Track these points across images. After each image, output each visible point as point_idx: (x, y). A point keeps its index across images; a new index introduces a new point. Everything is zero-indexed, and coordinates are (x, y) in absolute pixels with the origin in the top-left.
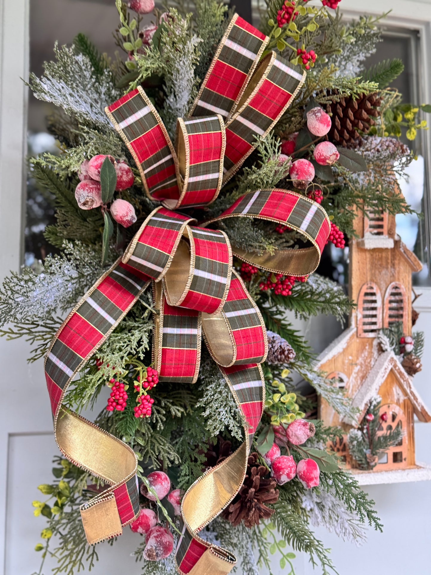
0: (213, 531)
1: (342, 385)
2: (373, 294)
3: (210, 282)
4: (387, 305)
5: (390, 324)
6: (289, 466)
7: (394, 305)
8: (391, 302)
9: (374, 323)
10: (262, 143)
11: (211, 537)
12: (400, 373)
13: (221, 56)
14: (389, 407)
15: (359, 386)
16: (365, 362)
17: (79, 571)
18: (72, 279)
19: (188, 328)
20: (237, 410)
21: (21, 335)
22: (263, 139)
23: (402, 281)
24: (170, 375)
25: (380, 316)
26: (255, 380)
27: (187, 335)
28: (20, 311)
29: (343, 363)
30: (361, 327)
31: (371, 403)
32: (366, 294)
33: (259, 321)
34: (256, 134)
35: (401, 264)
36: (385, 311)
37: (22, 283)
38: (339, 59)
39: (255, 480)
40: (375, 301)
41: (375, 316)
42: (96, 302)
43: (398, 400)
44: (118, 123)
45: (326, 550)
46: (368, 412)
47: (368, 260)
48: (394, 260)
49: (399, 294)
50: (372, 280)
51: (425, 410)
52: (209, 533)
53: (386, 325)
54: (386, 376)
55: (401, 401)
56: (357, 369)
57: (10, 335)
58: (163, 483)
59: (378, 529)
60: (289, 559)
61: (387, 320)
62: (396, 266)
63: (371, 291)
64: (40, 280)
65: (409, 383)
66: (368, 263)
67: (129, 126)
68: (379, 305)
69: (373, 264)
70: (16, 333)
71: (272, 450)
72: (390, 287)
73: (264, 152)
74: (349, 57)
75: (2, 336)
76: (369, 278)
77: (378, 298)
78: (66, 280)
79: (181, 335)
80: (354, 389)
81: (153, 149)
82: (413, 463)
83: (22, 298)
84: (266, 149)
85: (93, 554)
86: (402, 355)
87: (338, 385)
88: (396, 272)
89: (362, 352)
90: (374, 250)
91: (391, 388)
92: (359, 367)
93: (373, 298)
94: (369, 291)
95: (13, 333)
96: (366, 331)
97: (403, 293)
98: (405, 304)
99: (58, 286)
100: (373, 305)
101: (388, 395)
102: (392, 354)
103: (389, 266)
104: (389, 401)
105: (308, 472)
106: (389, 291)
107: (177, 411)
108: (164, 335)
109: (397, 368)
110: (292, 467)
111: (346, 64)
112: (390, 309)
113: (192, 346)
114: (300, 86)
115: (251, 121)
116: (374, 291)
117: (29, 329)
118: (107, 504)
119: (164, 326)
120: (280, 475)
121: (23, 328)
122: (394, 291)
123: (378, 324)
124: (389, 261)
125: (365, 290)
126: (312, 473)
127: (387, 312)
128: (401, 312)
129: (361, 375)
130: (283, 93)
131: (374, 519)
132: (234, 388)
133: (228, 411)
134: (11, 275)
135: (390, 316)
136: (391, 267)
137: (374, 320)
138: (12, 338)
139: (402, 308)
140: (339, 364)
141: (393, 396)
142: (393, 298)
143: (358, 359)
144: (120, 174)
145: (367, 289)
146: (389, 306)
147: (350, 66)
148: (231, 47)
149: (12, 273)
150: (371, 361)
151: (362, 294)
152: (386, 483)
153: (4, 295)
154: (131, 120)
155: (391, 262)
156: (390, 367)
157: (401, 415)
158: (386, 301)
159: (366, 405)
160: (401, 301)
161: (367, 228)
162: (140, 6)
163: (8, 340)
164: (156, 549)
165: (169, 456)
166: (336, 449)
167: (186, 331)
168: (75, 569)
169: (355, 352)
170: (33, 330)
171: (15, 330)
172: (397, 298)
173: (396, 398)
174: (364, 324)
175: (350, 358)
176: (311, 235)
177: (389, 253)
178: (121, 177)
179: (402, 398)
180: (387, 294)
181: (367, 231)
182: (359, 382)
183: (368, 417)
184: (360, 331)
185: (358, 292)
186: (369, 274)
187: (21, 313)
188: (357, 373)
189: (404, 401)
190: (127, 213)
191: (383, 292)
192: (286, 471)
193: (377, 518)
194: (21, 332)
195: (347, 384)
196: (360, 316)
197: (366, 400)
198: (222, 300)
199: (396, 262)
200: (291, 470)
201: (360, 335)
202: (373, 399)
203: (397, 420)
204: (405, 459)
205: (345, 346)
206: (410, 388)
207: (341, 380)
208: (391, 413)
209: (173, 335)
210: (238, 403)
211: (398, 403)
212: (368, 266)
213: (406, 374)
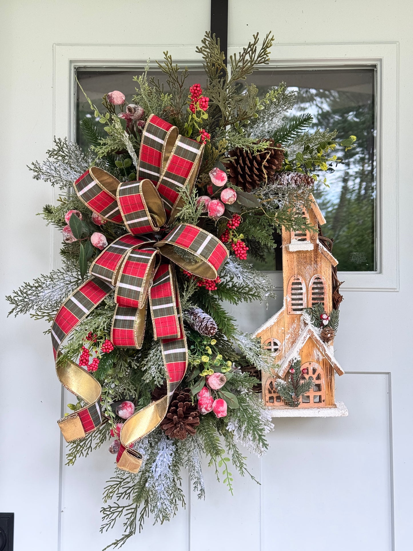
0: (171, 440)
1: (276, 347)
2: (300, 284)
3: (130, 290)
4: (311, 291)
5: (313, 304)
6: (206, 403)
7: (317, 291)
8: (313, 289)
9: (302, 304)
10: (184, 192)
11: (169, 443)
12: (317, 340)
13: (144, 142)
14: (310, 364)
15: (290, 348)
16: (294, 331)
17: (80, 457)
18: (71, 282)
19: (130, 316)
20: (163, 367)
21: (44, 316)
22: (184, 189)
23: (323, 274)
24: (120, 344)
25: (305, 299)
26: (180, 348)
27: (128, 320)
28: (36, 304)
29: (277, 332)
30: (290, 307)
31: (293, 361)
32: (293, 284)
33: (174, 312)
34: (178, 187)
35: (323, 261)
36: (309, 296)
37: (34, 288)
38: (266, 116)
39: (179, 410)
40: (301, 289)
41: (301, 299)
42: (77, 299)
43: (318, 359)
44: (79, 192)
45: (243, 458)
46: (291, 368)
47: (295, 259)
48: (316, 258)
49: (321, 283)
50: (299, 274)
51: (337, 367)
52: (168, 441)
53: (310, 306)
54: (305, 342)
55: (321, 360)
56: (287, 337)
57: (37, 317)
58: (128, 409)
59: (264, 447)
60: (225, 461)
61: (311, 302)
62: (319, 263)
63: (298, 281)
64: (46, 285)
65: (324, 348)
66: (295, 261)
67: (84, 193)
68: (304, 291)
69: (299, 262)
70: (40, 316)
71: (202, 392)
72: (313, 278)
73: (186, 198)
74: (274, 114)
75: (31, 317)
76: (296, 272)
77: (303, 286)
78: (66, 284)
79: (125, 320)
80: (286, 351)
81: (106, 204)
82: (331, 404)
83: (35, 297)
84: (187, 196)
85: (89, 448)
86: (322, 327)
87: (273, 347)
88: (318, 267)
89: (292, 325)
90: (299, 252)
91: (312, 350)
92: (289, 335)
93: (300, 286)
94: (296, 281)
95: (38, 315)
96: (295, 310)
97: (323, 282)
98: (325, 290)
99: (60, 288)
100: (299, 291)
101: (310, 355)
102: (310, 327)
103: (313, 263)
104: (310, 360)
105: (216, 408)
106: (312, 280)
107: (135, 365)
108: (116, 320)
109: (314, 337)
110: (209, 404)
111: (272, 119)
112: (313, 294)
113: (131, 327)
114: (198, 157)
115: (172, 179)
116: (300, 281)
117: (48, 313)
118: (74, 420)
119: (116, 315)
120: (201, 408)
121: (44, 313)
122: (316, 281)
123: (304, 304)
124: (313, 259)
125: (292, 281)
126: (219, 408)
127: (311, 296)
128: (322, 296)
129: (291, 340)
130: (187, 162)
131: (263, 440)
132: (164, 353)
133: (157, 368)
134: (25, 285)
135: (313, 299)
136: (314, 263)
137: (300, 302)
138: (38, 319)
139: (323, 294)
140: (274, 333)
141: (313, 355)
142: (315, 286)
143: (289, 329)
144: (97, 216)
145: (294, 279)
146: (313, 291)
147: (275, 120)
148: (148, 136)
149: (26, 284)
150: (299, 331)
151: (290, 283)
152: (302, 416)
153: (21, 296)
154: (86, 189)
155: (314, 260)
156: (308, 336)
157: (320, 370)
158: (310, 289)
159: (290, 362)
160: (322, 288)
161: (293, 236)
162: (114, 102)
163: (35, 320)
164: (113, 448)
165: (129, 392)
166: (272, 391)
167: (128, 318)
168: (78, 455)
169: (286, 325)
170: (51, 314)
171: (40, 314)
172: (319, 286)
173: (316, 357)
174: (293, 305)
175: (283, 328)
176: (204, 257)
177: (313, 254)
178: (98, 218)
179: (321, 358)
180: (311, 284)
181: (293, 239)
182: (290, 345)
183: (290, 371)
184: (290, 310)
185: (288, 282)
186: (296, 269)
187: (37, 306)
188: (288, 339)
189: (323, 360)
190: (99, 242)
191: (307, 282)
192: (205, 406)
193: (264, 440)
194: (43, 315)
195: (280, 347)
196: (289, 299)
197: (290, 359)
198: (139, 301)
199: (319, 259)
200: (207, 405)
201: (289, 313)
202: (294, 358)
203: (316, 374)
204: (324, 401)
205: (276, 321)
206: (325, 351)
207: (275, 344)
208: (312, 368)
209: (121, 320)
210: (165, 363)
211: (318, 361)
212: (295, 263)
213: (321, 341)
